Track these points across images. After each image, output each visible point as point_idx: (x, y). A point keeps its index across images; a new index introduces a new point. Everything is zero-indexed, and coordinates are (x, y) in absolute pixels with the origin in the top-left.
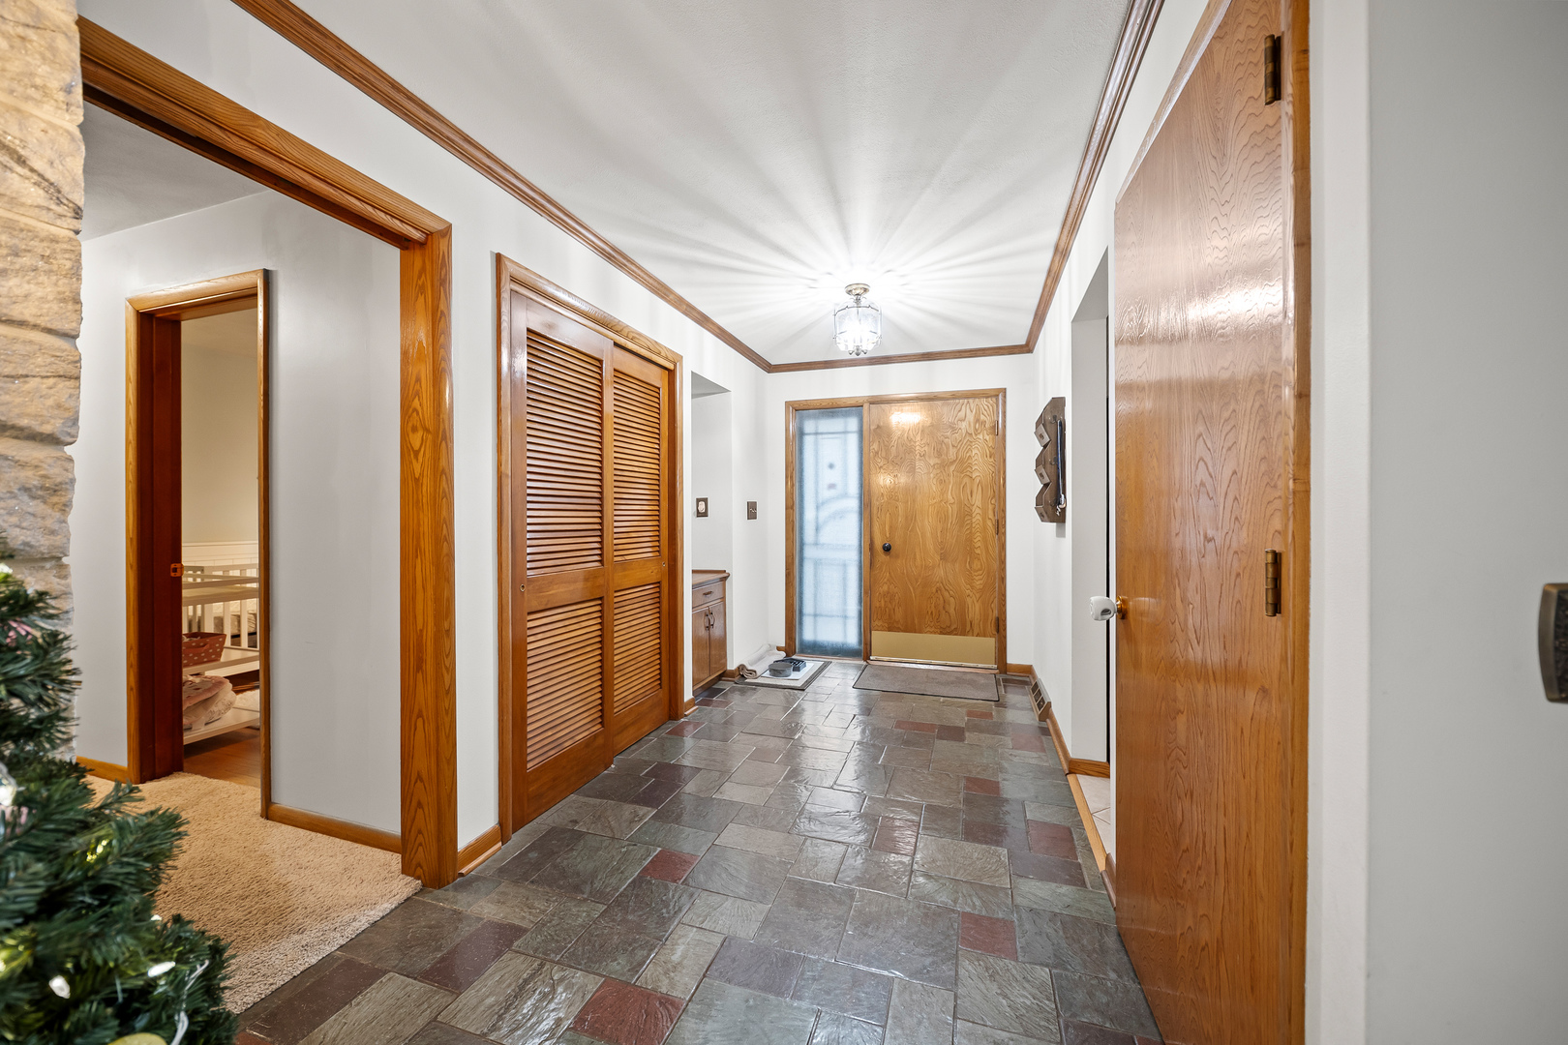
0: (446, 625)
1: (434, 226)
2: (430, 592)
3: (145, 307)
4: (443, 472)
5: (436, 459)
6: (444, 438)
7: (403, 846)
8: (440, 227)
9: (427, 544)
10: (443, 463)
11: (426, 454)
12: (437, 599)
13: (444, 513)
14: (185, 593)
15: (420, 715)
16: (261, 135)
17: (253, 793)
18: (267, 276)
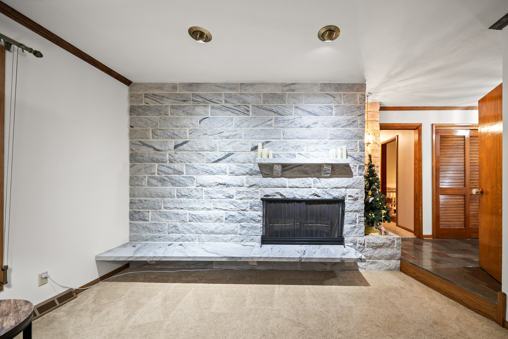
0: (421, 193)
1: (418, 125)
2: (418, 187)
3: (382, 144)
4: (420, 167)
5: (419, 165)
6: (420, 161)
7: (414, 232)
8: (420, 124)
9: (418, 179)
10: (420, 165)
11: (417, 164)
12: (419, 189)
13: (420, 174)
14: (387, 190)
15: (417, 208)
16: (394, 126)
17: (395, 224)
18: (397, 136)
